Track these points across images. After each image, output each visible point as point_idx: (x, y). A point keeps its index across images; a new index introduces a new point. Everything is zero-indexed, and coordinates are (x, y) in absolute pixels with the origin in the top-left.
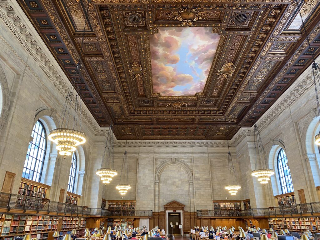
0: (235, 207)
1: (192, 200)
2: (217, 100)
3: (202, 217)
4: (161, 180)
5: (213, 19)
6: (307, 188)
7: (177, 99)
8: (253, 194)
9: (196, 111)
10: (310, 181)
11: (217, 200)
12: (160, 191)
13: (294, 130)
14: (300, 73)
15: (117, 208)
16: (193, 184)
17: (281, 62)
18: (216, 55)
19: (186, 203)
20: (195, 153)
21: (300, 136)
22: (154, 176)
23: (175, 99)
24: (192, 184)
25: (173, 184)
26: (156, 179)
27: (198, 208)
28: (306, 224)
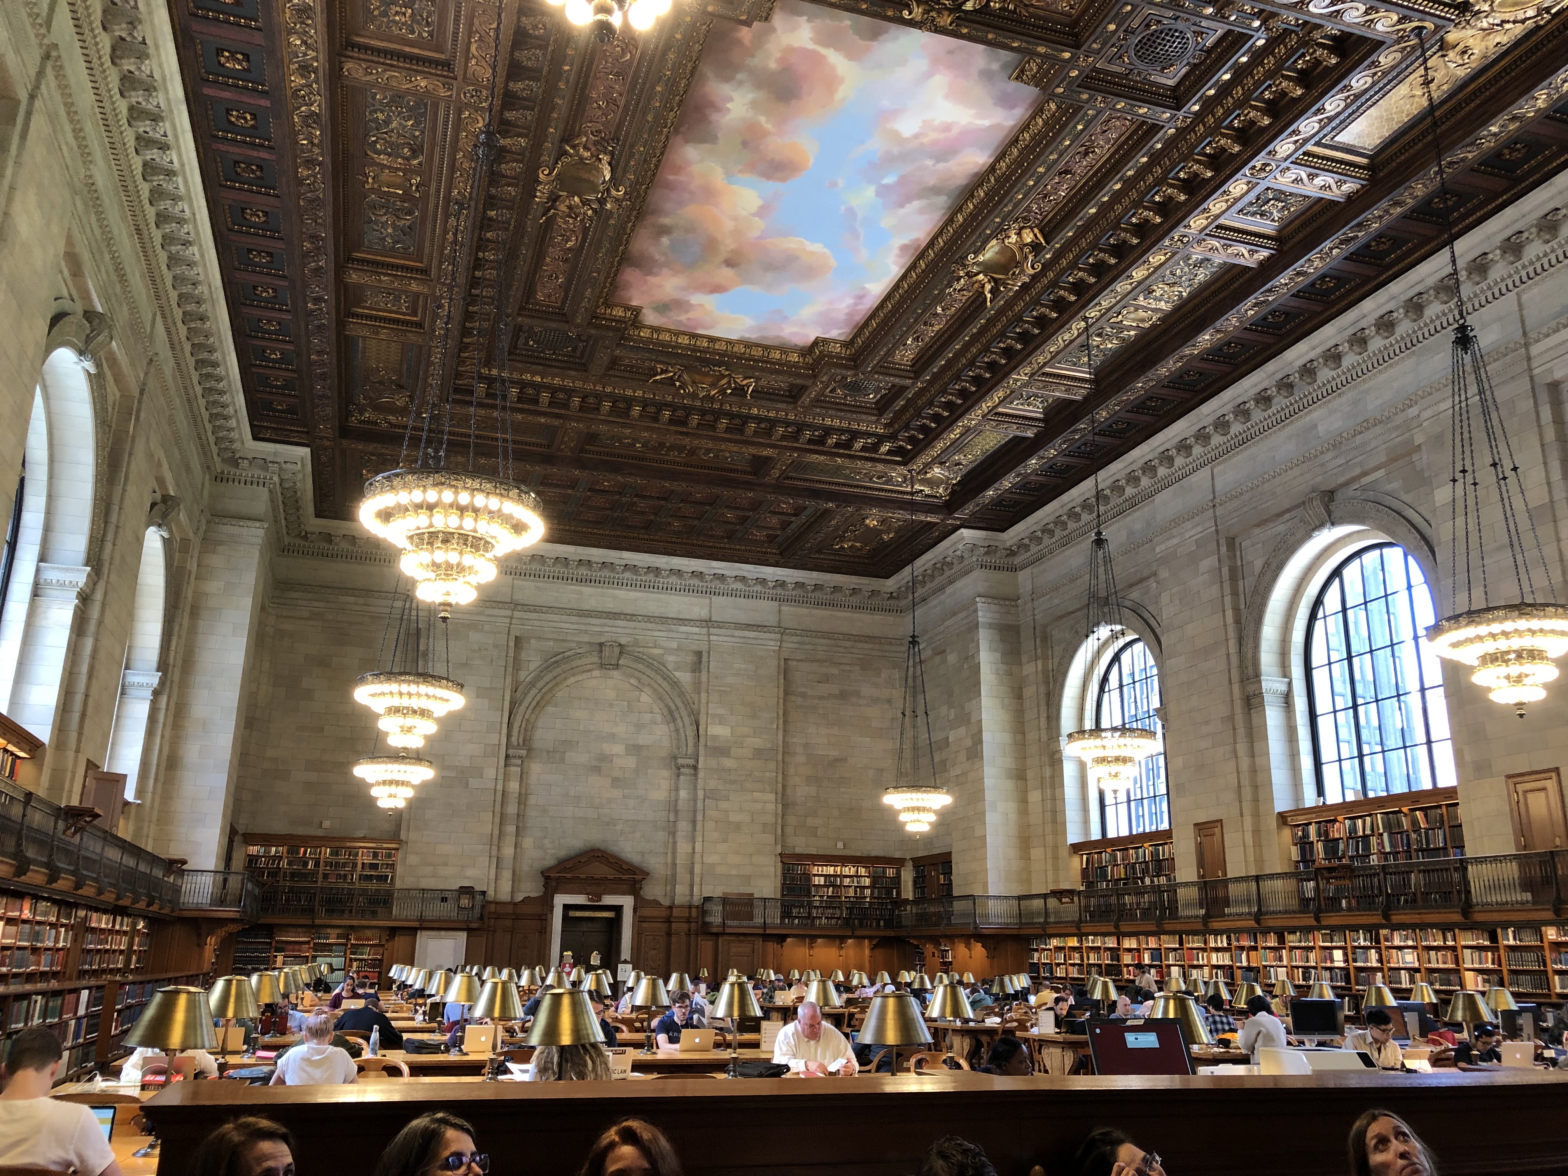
0: (872, 887)
1: (683, 848)
2: (904, 389)
3: (728, 931)
4: (537, 744)
5: (1046, 20)
6: (1242, 815)
7: (715, 352)
8: (978, 833)
9: (787, 424)
10: (1255, 787)
11: (798, 850)
12: (526, 799)
13: (1220, 568)
14: (1300, 331)
15: (293, 875)
16: (696, 775)
17: (1247, 269)
18: (980, 179)
19: (656, 863)
20: (720, 625)
21: (1242, 597)
22: (505, 726)
23: (705, 351)
24: (692, 771)
25: (597, 770)
26: (514, 739)
27: (710, 887)
28: (1216, 959)
